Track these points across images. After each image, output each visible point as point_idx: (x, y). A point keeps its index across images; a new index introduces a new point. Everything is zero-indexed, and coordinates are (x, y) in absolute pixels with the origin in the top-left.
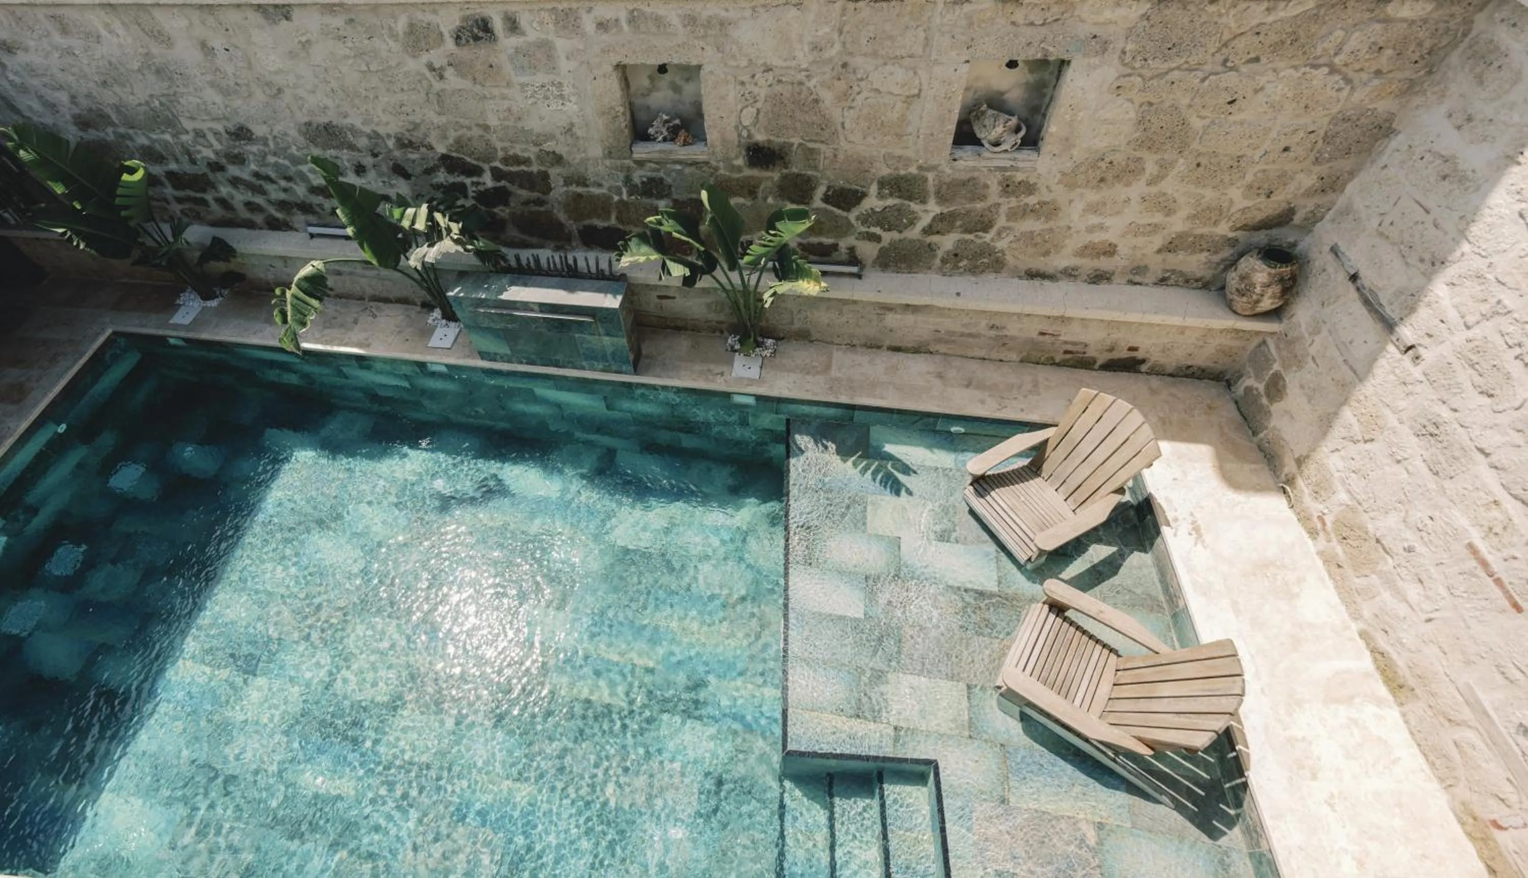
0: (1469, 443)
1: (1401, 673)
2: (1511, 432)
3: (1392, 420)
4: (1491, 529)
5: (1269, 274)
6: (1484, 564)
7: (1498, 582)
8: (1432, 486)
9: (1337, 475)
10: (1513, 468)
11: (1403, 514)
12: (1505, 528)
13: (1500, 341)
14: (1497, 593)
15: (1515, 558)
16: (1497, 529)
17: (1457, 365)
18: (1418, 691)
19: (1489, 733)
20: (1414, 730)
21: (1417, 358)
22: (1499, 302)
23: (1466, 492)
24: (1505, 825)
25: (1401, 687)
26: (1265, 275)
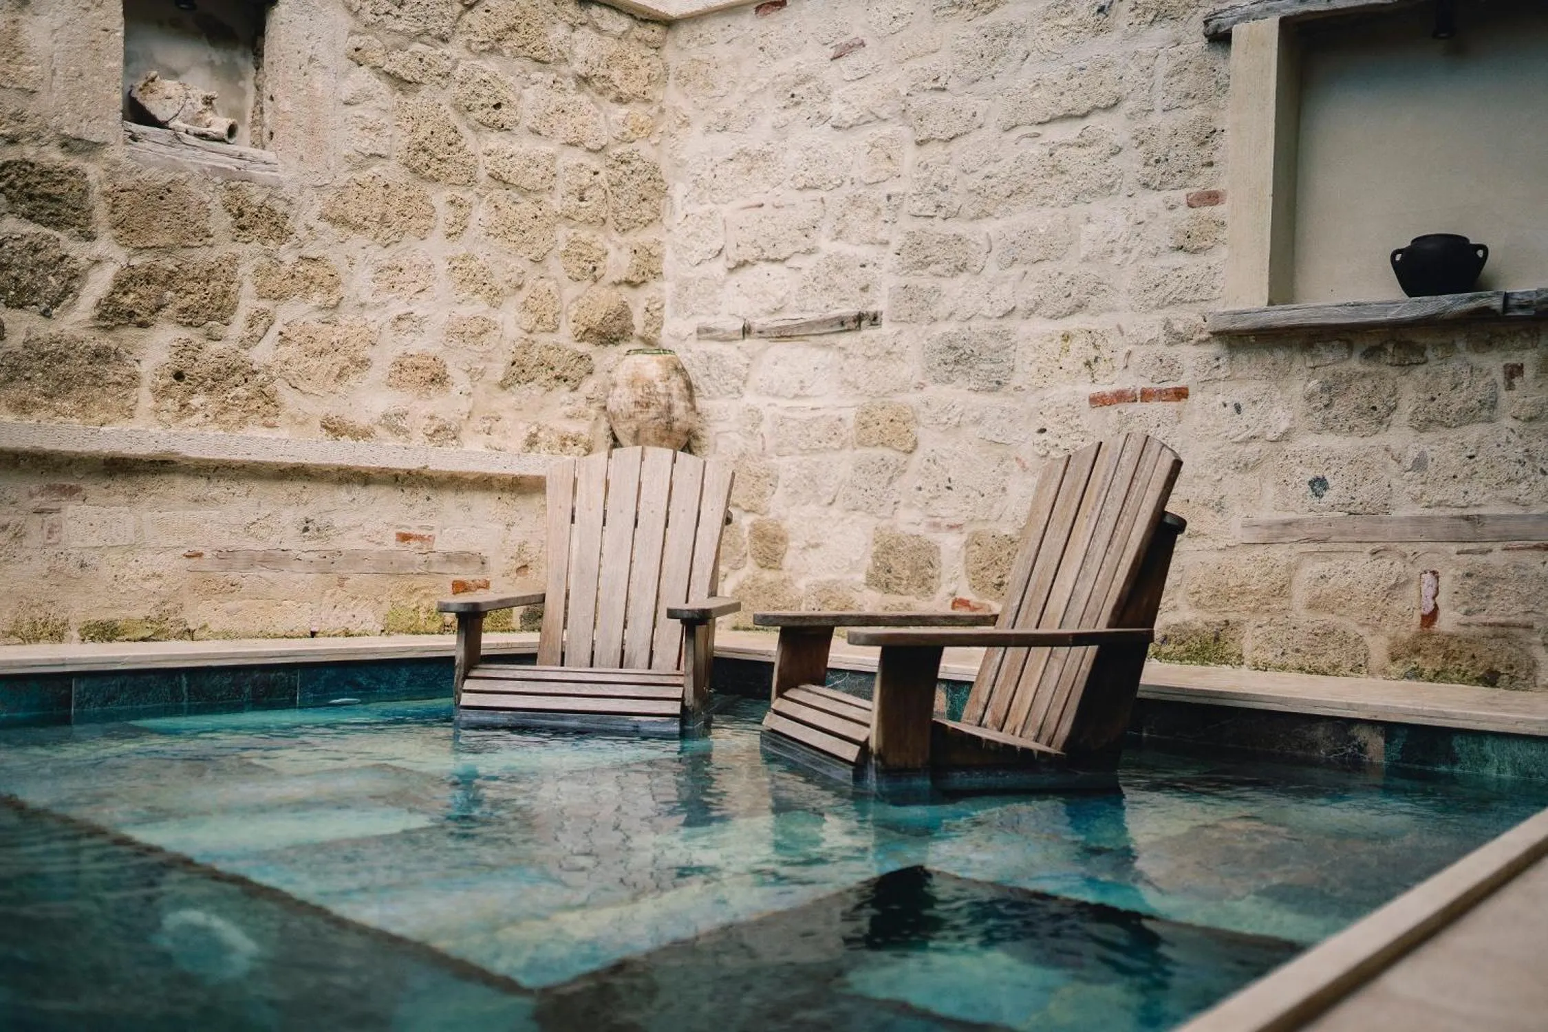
0: (991, 323)
1: (1199, 624)
2: (1008, 272)
3: (914, 398)
4: (1088, 364)
5: (658, 361)
6: (1120, 397)
7: (1146, 395)
8: (1009, 403)
9: (921, 530)
10: (1042, 293)
11: (1017, 467)
12: (1096, 347)
13: (923, 223)
14: (1156, 406)
15: (1129, 353)
16: (1093, 353)
17: (912, 281)
18: (1232, 617)
19: (1309, 540)
20: (1278, 662)
21: (875, 319)
22: (889, 197)
23: (1037, 364)
24: (1431, 607)
25: (1217, 639)
26: (655, 364)
